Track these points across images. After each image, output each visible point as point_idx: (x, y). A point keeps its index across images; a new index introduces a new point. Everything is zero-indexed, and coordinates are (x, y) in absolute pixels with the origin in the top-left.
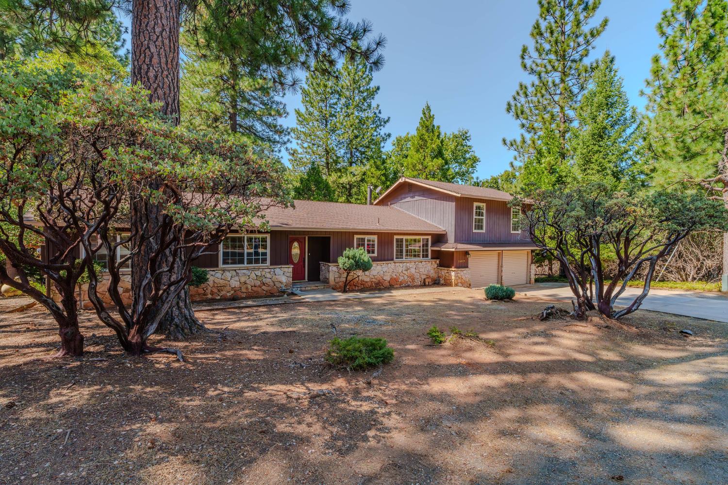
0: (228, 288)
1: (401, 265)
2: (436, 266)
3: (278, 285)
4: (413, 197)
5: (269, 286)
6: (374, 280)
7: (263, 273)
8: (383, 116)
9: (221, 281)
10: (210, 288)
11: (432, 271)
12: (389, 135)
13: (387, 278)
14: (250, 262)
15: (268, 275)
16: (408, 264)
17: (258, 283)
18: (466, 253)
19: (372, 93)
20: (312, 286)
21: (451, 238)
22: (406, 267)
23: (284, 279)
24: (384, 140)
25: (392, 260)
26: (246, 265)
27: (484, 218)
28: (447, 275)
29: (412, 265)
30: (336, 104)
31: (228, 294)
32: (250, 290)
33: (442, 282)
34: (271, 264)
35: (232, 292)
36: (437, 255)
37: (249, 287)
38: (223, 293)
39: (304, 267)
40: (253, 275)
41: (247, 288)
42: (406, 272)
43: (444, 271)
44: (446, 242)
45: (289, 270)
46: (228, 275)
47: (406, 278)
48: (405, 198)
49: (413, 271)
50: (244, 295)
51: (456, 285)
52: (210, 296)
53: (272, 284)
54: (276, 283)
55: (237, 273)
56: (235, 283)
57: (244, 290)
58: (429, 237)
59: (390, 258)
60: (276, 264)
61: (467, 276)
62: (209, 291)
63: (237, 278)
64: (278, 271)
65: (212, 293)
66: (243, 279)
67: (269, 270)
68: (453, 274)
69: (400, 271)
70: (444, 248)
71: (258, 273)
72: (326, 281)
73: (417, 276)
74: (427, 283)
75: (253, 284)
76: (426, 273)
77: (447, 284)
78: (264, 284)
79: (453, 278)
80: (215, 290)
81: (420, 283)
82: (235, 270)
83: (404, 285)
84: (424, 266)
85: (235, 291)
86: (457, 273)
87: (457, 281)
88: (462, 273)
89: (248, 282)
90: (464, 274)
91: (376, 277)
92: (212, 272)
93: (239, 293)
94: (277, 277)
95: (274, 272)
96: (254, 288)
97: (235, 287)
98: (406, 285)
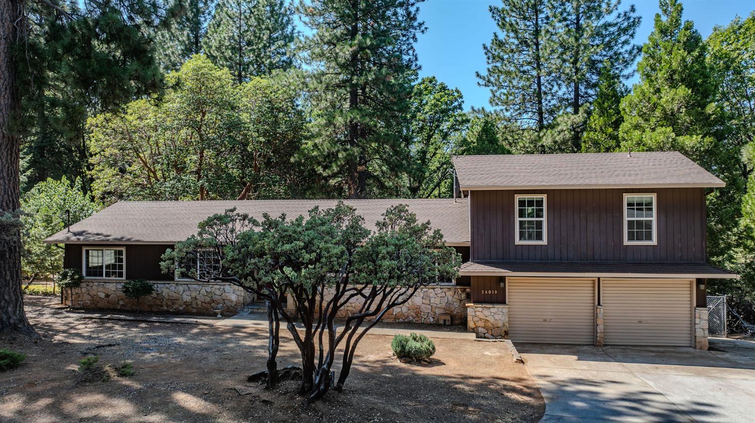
0: (180, 302)
2: (464, 296)
3: (228, 304)
7: (213, 290)
9: (174, 294)
10: (165, 300)
15: (218, 292)
17: (208, 299)
23: (234, 298)
27: (544, 219)
31: (181, 308)
32: (200, 306)
34: (223, 281)
35: (184, 306)
37: (199, 303)
38: (175, 306)
40: (203, 291)
41: (197, 304)
45: (239, 287)
46: (181, 288)
50: (195, 311)
52: (165, 308)
53: (221, 302)
54: (226, 301)
55: (189, 288)
56: (186, 298)
57: (194, 306)
62: (164, 303)
63: (188, 293)
64: (228, 288)
65: (167, 306)
66: (194, 295)
67: (218, 287)
71: (208, 289)
73: (426, 309)
74: (441, 323)
75: (203, 300)
76: (444, 305)
78: (214, 301)
80: (170, 303)
81: (432, 320)
82: (187, 284)
83: (401, 320)
84: (439, 295)
85: (187, 306)
86: (475, 312)
87: (475, 324)
88: (486, 312)
89: (198, 297)
90: (492, 314)
91: (353, 305)
92: (167, 286)
93: (190, 308)
94: (227, 294)
95: (224, 289)
96: (203, 304)
97: (186, 302)
98: (406, 320)
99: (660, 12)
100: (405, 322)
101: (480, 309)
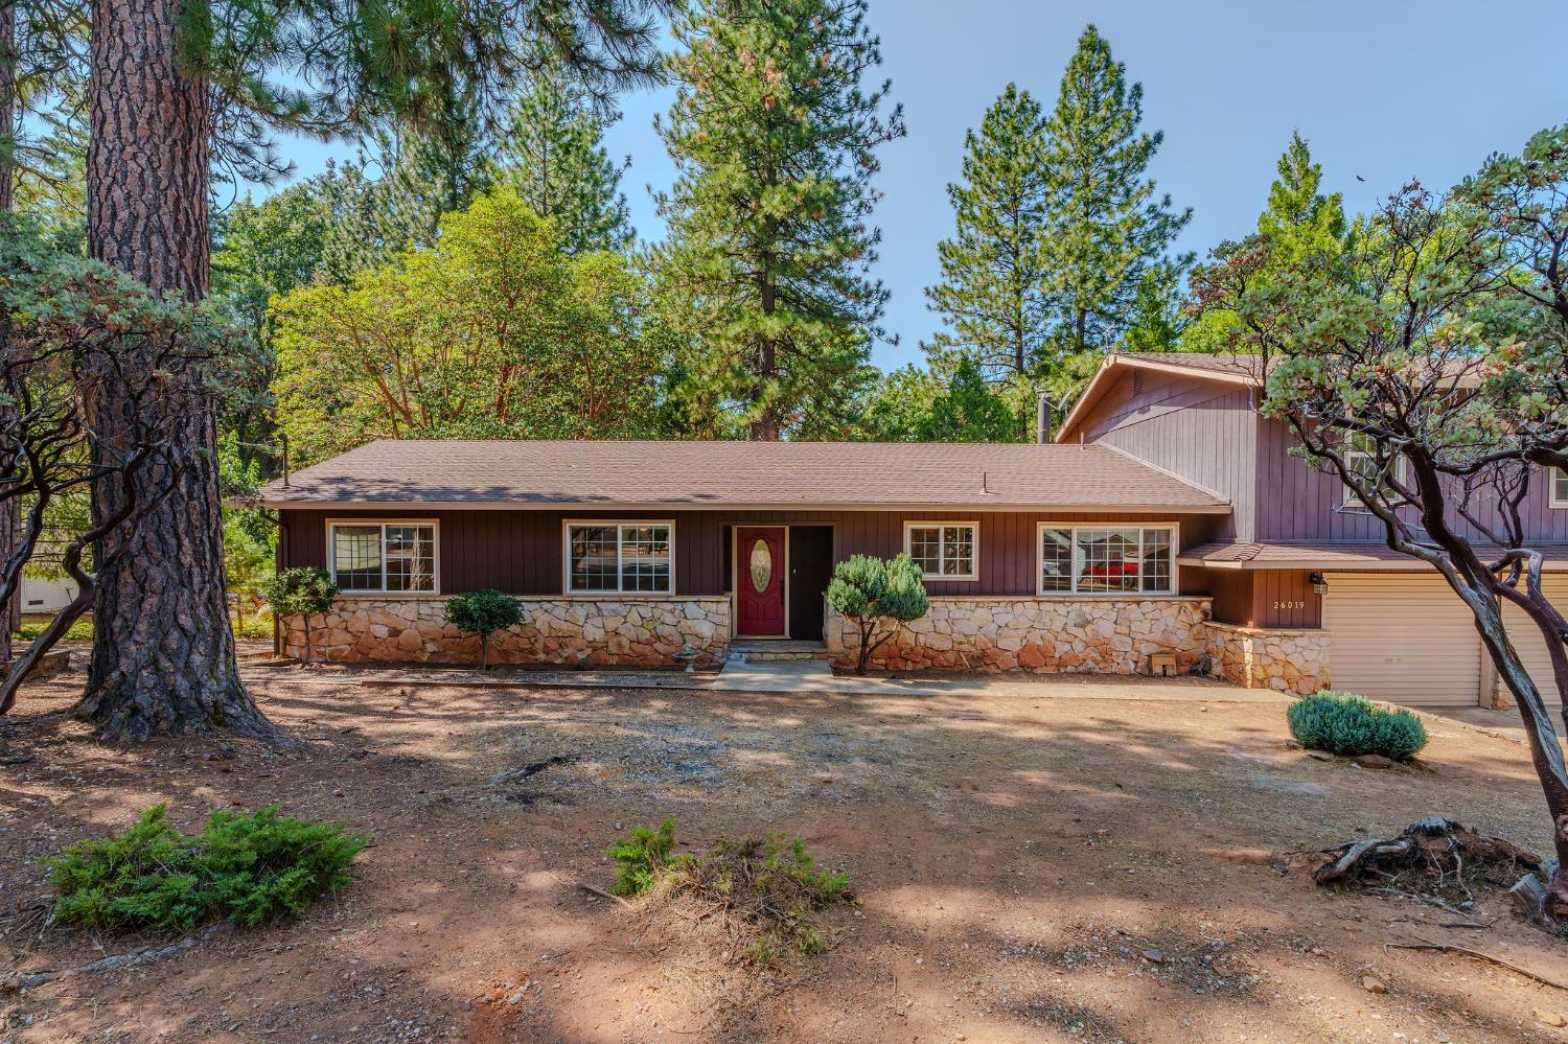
0: (579, 641)
1: (1062, 609)
2: (1197, 616)
3: (693, 642)
4: (1143, 410)
5: (670, 643)
6: (965, 647)
7: (658, 613)
8: (1175, 210)
9: (565, 626)
10: (541, 640)
11: (1183, 634)
13: (1012, 644)
14: (629, 584)
15: (669, 619)
16: (1088, 608)
17: (645, 635)
18: (1313, 578)
19: (1142, 155)
21: (1245, 527)
22: (1081, 615)
23: (706, 630)
25: (1031, 592)
26: (620, 591)
28: (1231, 647)
29: (1095, 611)
31: (580, 656)
32: (626, 651)
33: (1217, 669)
34: (678, 593)
35: (588, 651)
36: (1198, 584)
37: (625, 642)
38: (567, 652)
39: (783, 603)
40: (634, 617)
41: (619, 645)
42: (1079, 632)
43: (1222, 634)
44: (1230, 540)
45: (719, 607)
46: (580, 612)
47: (1079, 647)
48: (1127, 414)
49: (1106, 628)
50: (614, 661)
51: (1262, 683)
52: (542, 657)
53: (677, 638)
54: (687, 637)
55: (599, 610)
56: (594, 632)
57: (613, 649)
58: (1174, 528)
59: (1021, 587)
60: (690, 593)
61: (1309, 656)
62: (539, 646)
63: (598, 621)
64: (691, 608)
65: (547, 651)
66: (611, 624)
67: (670, 606)
68: (1248, 645)
69: (1058, 625)
70: (1221, 560)
71: (646, 611)
73: (1121, 644)
74: (1158, 670)
75: (633, 635)
76: (1157, 636)
77: (1232, 677)
78: (659, 638)
79: (1248, 658)
80: (553, 645)
81: (1132, 666)
82: (595, 602)
83: (1070, 669)
84: (1150, 616)
85: (595, 649)
86: (1265, 646)
87: (1265, 671)
88: (1288, 646)
89: (622, 630)
90: (1299, 650)
91: (972, 639)
92: (547, 606)
93: (603, 655)
94: (689, 623)
95: (683, 611)
96: (634, 645)
97: (594, 641)
98: (1081, 669)
99: (1281, 179)
100: (1080, 673)
101: (1276, 641)
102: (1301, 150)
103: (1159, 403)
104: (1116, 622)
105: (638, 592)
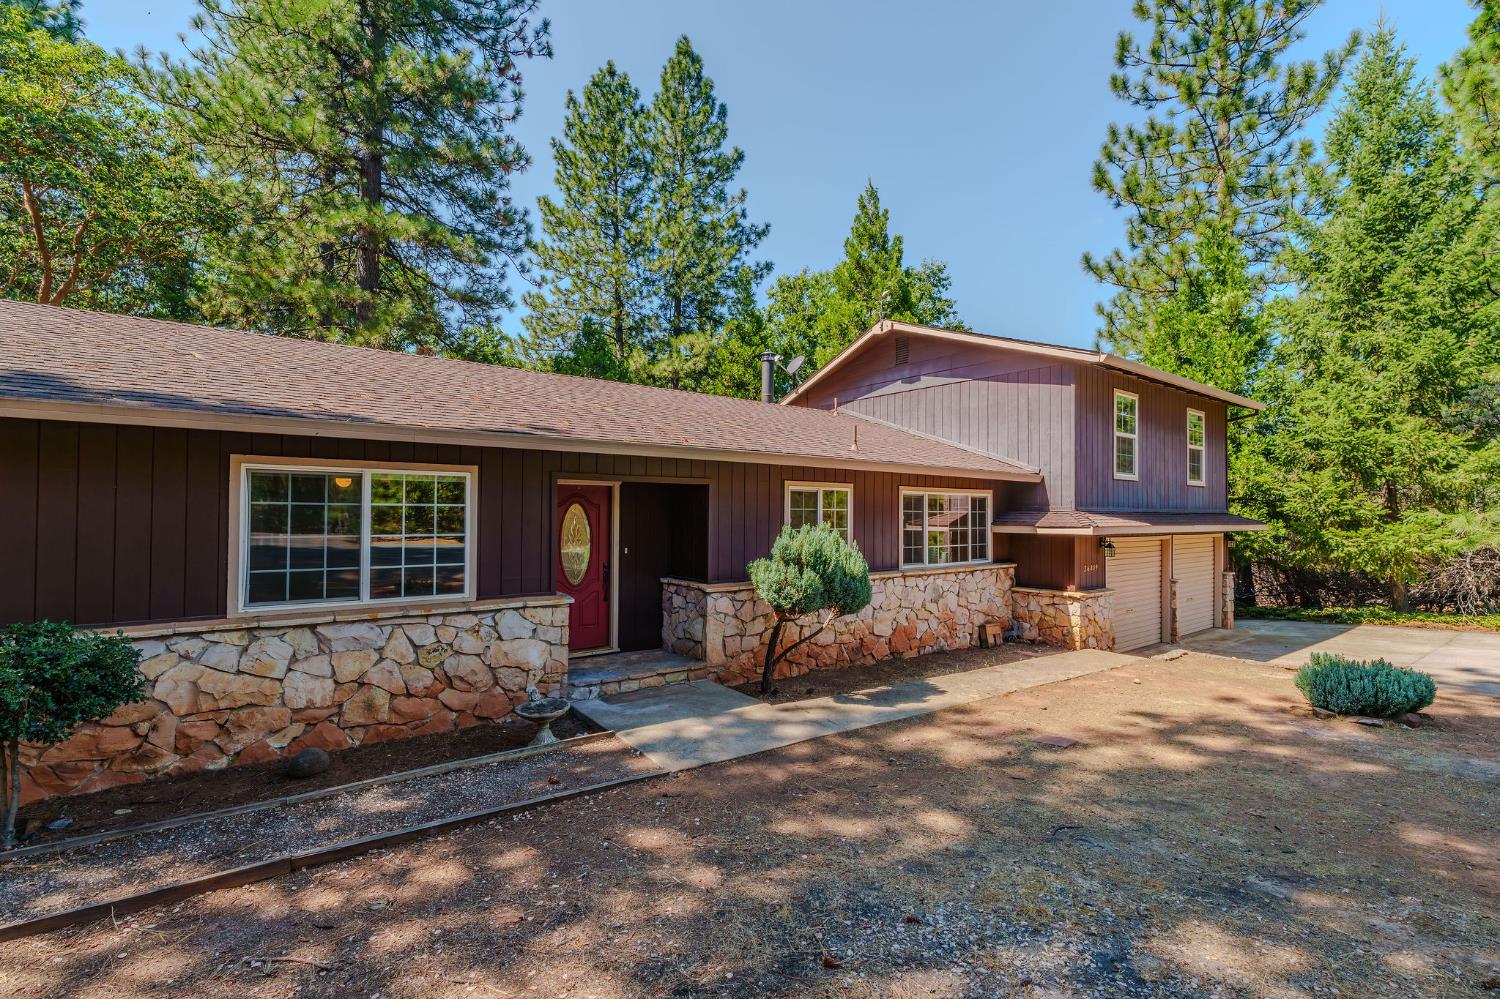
0: (274, 712)
1: (921, 583)
2: (1008, 583)
3: (512, 680)
4: (911, 380)
5: (472, 687)
6: (846, 638)
7: (447, 635)
9: (237, 684)
10: (170, 723)
11: (999, 601)
12: (769, 267)
13: (884, 629)
14: (384, 585)
15: (469, 643)
16: (939, 582)
17: (423, 679)
18: (1102, 542)
19: (727, 167)
20: (646, 675)
22: (935, 589)
23: (534, 655)
24: (758, 276)
25: (895, 567)
26: (365, 600)
27: (1135, 437)
28: (1051, 611)
29: (945, 583)
30: (640, 188)
31: (275, 743)
32: (384, 714)
33: (1033, 636)
34: (482, 594)
35: (297, 729)
36: (1011, 550)
37: (382, 699)
38: (243, 740)
39: (607, 598)
40: (399, 647)
41: (370, 707)
42: (931, 607)
43: (1038, 602)
44: (1043, 508)
45: (553, 614)
46: (275, 651)
47: (934, 624)
48: (885, 383)
49: (952, 601)
50: (354, 740)
51: (1085, 645)
52: (170, 762)
53: (484, 678)
54: (502, 673)
55: (322, 641)
56: (309, 688)
57: (353, 714)
58: (988, 495)
59: (887, 560)
60: (502, 594)
61: (1105, 613)
62: (164, 739)
63: (321, 665)
64: (510, 621)
65: (184, 745)
66: (349, 668)
67: (471, 621)
68: (1074, 609)
69: (918, 605)
71: (424, 635)
72: (691, 651)
73: (961, 616)
74: (991, 640)
75: (398, 684)
76: (984, 606)
77: (1054, 640)
78: (449, 681)
79: (1076, 620)
80: (204, 731)
81: (968, 639)
82: (313, 627)
83: (928, 649)
84: (980, 586)
85: (310, 724)
86: (1086, 607)
87: (1086, 632)
88: (1095, 606)
89: (374, 676)
90: (1099, 609)
91: (854, 627)
92: (184, 645)
93: (332, 734)
94: (506, 646)
95: (495, 626)
96: (403, 704)
97: (311, 705)
98: (935, 649)
99: (859, 212)
102: (873, 195)
103: (936, 374)
104: (958, 595)
105: (403, 600)
